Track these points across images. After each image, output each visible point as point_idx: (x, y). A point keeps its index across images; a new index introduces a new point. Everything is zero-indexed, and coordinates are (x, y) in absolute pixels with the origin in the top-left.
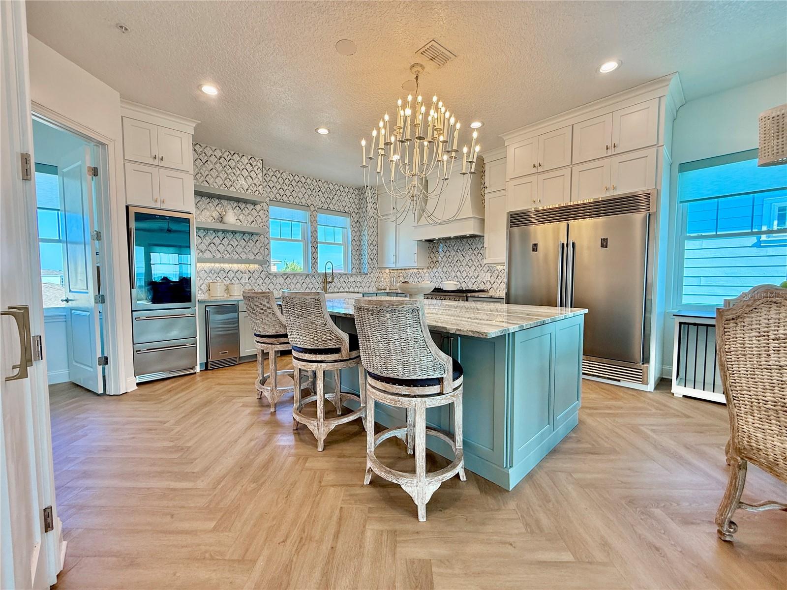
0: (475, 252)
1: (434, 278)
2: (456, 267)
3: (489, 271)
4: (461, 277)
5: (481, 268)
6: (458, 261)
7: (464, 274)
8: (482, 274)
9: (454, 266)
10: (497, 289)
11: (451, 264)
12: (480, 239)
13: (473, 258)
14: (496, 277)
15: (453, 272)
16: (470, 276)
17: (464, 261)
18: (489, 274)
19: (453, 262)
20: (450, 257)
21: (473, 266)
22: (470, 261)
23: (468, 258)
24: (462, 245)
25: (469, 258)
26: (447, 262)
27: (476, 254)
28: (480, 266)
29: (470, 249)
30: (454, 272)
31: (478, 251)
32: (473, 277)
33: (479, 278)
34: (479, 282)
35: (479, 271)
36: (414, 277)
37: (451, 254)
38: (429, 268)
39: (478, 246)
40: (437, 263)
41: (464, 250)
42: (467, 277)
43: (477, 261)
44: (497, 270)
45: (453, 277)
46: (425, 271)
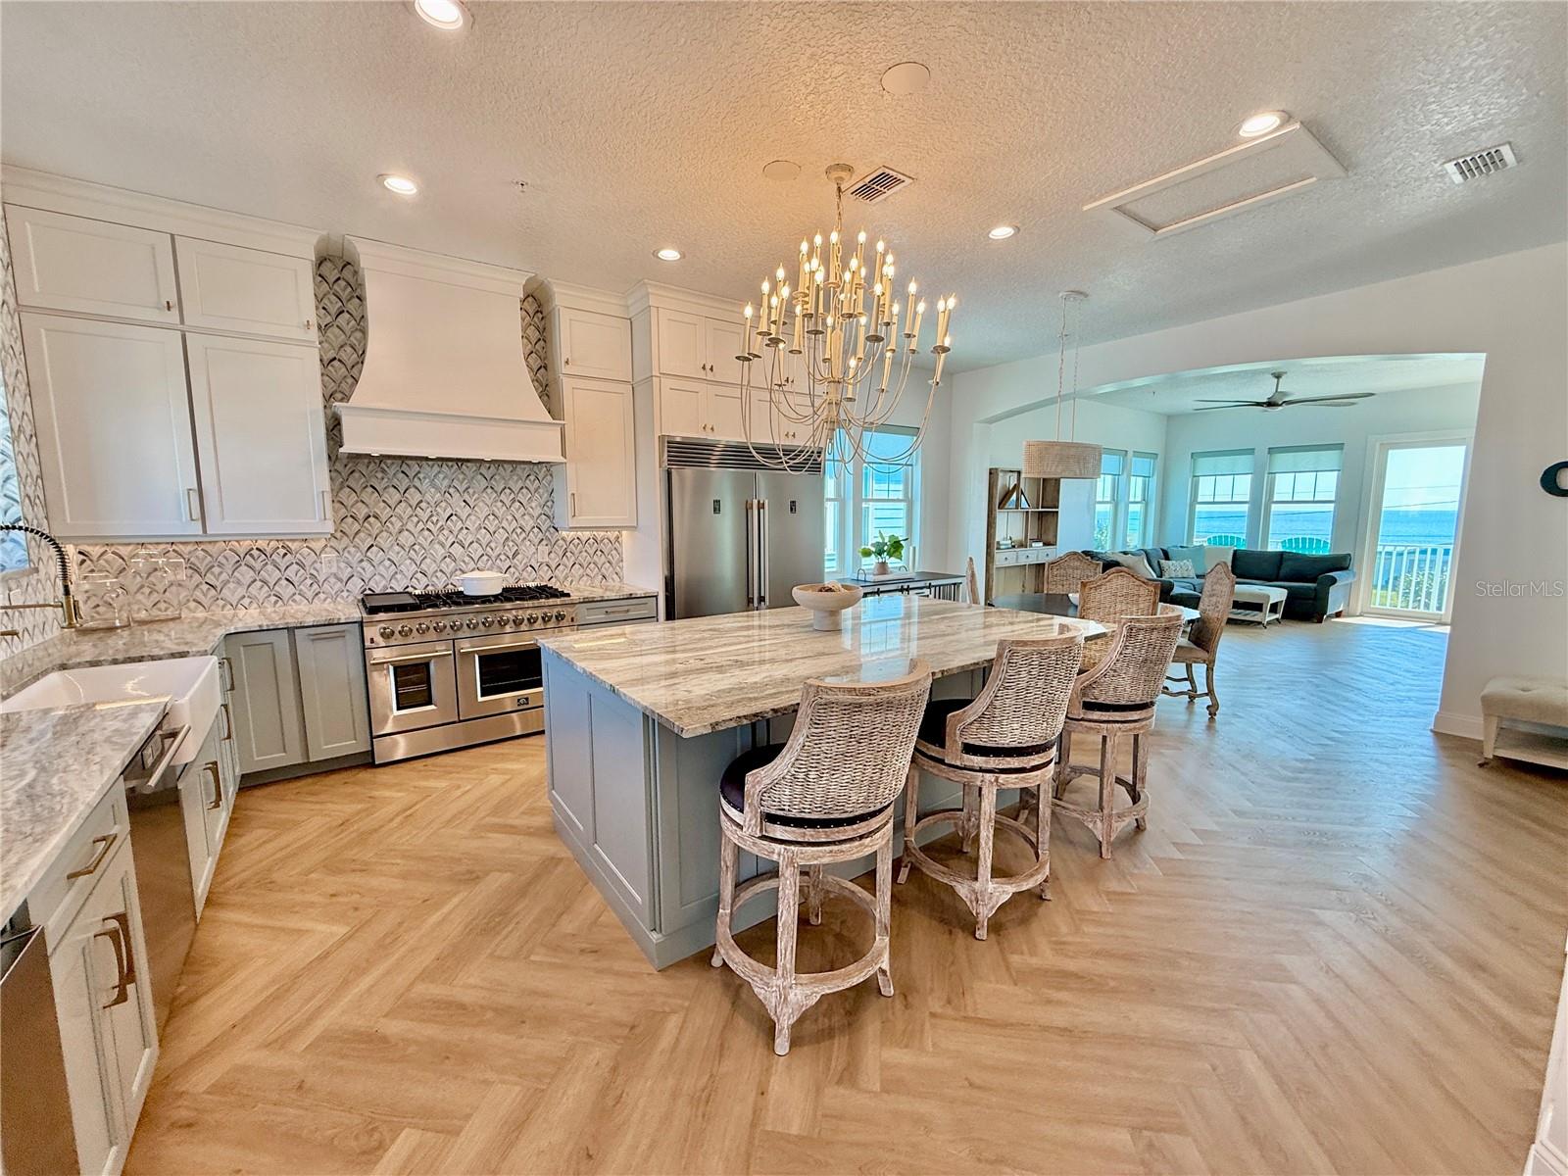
0: (503, 497)
1: (365, 564)
2: (446, 532)
3: (544, 542)
4: (467, 559)
5: (524, 535)
6: (454, 518)
7: (476, 551)
8: (527, 549)
9: (442, 529)
10: (566, 578)
11: (430, 525)
12: (514, 469)
13: (501, 511)
14: (561, 554)
15: (437, 546)
16: (494, 555)
17: (473, 518)
18: (543, 549)
19: (434, 519)
20: (423, 505)
21: (501, 530)
22: (491, 517)
23: (482, 510)
24: (461, 477)
25: (486, 511)
26: (415, 519)
27: (508, 504)
28: (519, 531)
29: (489, 490)
30: (442, 545)
31: (512, 496)
32: (503, 557)
33: (519, 557)
34: (520, 568)
35: (519, 541)
36: (258, 565)
37: (428, 497)
38: (338, 535)
39: (511, 484)
40: (372, 519)
41: (471, 491)
42: (485, 558)
43: (510, 518)
44: (563, 539)
45: (439, 558)
46: (317, 546)
